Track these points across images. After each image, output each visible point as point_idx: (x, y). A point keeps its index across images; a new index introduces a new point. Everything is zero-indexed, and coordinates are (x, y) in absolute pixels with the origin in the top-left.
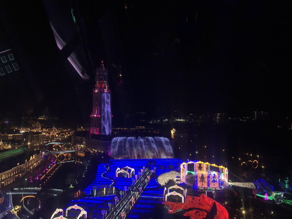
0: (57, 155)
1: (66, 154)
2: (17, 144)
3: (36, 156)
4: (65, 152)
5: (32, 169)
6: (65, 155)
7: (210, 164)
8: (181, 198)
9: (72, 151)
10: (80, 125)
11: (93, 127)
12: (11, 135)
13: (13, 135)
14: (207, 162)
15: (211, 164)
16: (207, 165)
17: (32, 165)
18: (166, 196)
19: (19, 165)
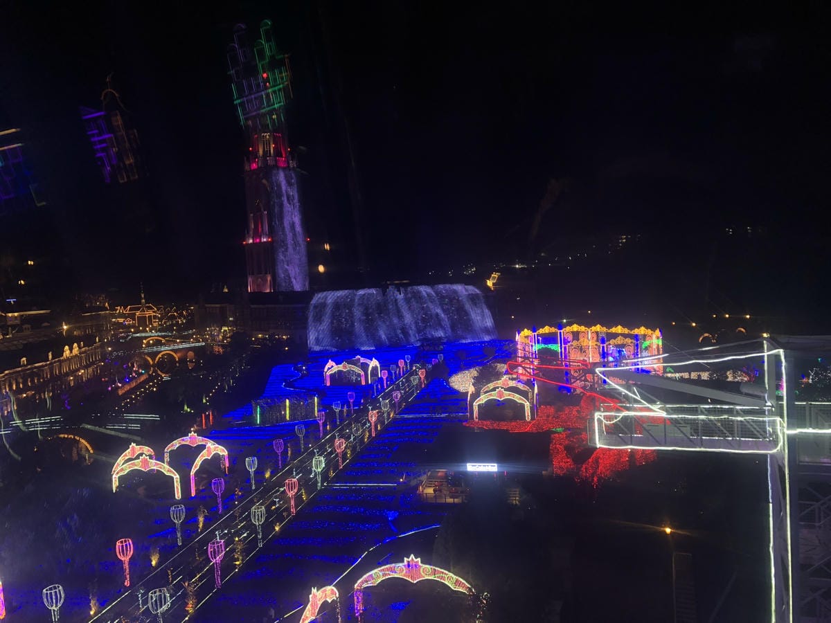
0: (153, 355)
1: (179, 355)
2: (28, 328)
3: (83, 349)
4: (176, 347)
5: (72, 384)
6: (176, 356)
7: (605, 329)
8: (522, 406)
9: (197, 344)
10: (221, 283)
11: (253, 274)
12: (16, 314)
13: (22, 313)
14: (595, 326)
15: (609, 328)
16: (597, 333)
17: (73, 372)
18: (476, 404)
19: (28, 364)
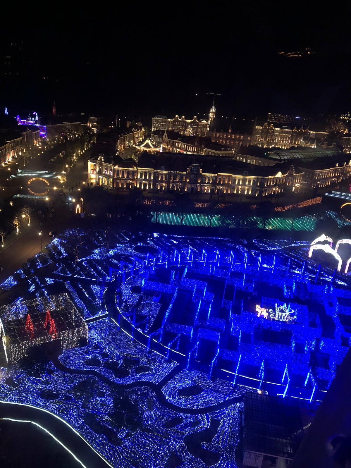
2: (326, 144)
12: (314, 132)
13: (317, 132)
19: (338, 167)
